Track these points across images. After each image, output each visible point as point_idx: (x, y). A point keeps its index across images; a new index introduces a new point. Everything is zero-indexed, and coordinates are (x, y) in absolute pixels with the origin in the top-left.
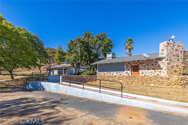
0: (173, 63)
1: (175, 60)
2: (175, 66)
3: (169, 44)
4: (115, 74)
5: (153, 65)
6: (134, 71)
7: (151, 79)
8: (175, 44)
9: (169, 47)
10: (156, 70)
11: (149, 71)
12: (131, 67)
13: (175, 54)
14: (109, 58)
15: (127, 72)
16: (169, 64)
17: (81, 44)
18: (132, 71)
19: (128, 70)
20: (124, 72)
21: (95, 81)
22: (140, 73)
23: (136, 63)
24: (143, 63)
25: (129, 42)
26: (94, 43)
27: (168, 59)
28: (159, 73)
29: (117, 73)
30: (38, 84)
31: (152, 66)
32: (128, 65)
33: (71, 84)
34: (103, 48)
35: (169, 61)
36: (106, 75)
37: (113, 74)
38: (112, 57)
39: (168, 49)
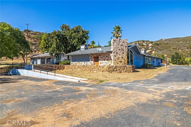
0: (118, 55)
1: (120, 53)
2: (121, 58)
3: (115, 41)
4: (83, 64)
5: (107, 56)
6: (95, 61)
7: (95, 67)
8: (120, 41)
9: (115, 43)
10: (109, 61)
11: (105, 61)
12: (93, 58)
13: (120, 48)
14: (82, 49)
15: (91, 62)
16: (115, 56)
17: (56, 37)
18: (94, 61)
19: (92, 60)
20: (89, 62)
21: (63, 69)
22: (99, 63)
23: (97, 55)
24: (101, 55)
25: (117, 30)
26: (69, 35)
27: (115, 52)
28: (110, 63)
29: (84, 63)
30: (16, 71)
31: (106, 58)
32: (92, 57)
33: (41, 71)
34: (77, 40)
35: (115, 54)
36: (77, 64)
37: (82, 64)
38: (85, 48)
39: (114, 45)
